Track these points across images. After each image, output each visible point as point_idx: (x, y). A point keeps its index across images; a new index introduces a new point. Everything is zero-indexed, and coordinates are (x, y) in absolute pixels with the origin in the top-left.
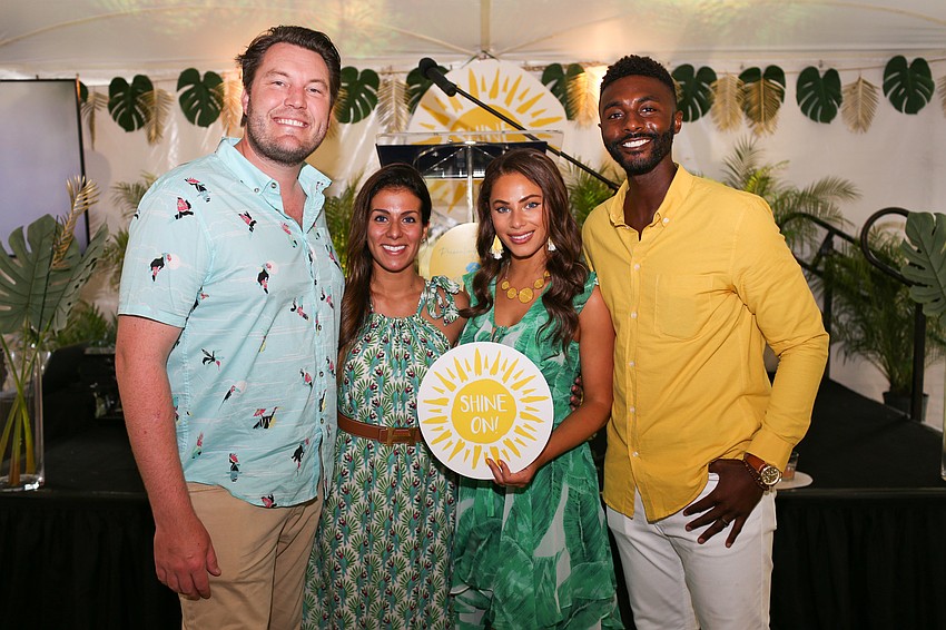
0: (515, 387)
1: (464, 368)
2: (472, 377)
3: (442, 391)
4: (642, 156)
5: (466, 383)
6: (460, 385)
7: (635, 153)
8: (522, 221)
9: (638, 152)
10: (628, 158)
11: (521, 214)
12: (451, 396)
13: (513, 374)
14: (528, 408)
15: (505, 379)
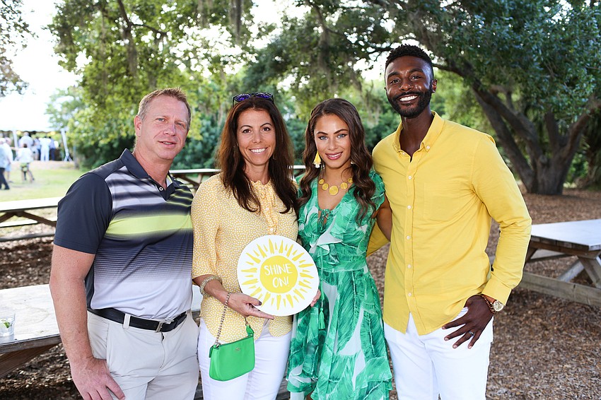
0: (295, 259)
1: (264, 250)
2: (269, 255)
3: (252, 264)
4: (412, 106)
5: (266, 258)
6: (263, 260)
7: (408, 105)
8: (335, 146)
9: (410, 104)
10: (403, 108)
11: (335, 142)
12: (258, 266)
13: (292, 252)
14: (303, 271)
15: (288, 255)
